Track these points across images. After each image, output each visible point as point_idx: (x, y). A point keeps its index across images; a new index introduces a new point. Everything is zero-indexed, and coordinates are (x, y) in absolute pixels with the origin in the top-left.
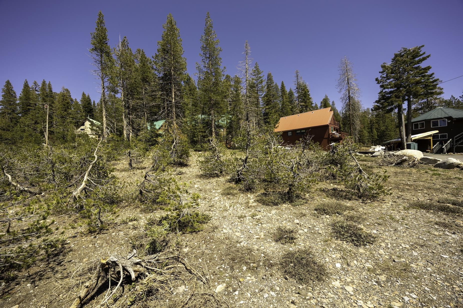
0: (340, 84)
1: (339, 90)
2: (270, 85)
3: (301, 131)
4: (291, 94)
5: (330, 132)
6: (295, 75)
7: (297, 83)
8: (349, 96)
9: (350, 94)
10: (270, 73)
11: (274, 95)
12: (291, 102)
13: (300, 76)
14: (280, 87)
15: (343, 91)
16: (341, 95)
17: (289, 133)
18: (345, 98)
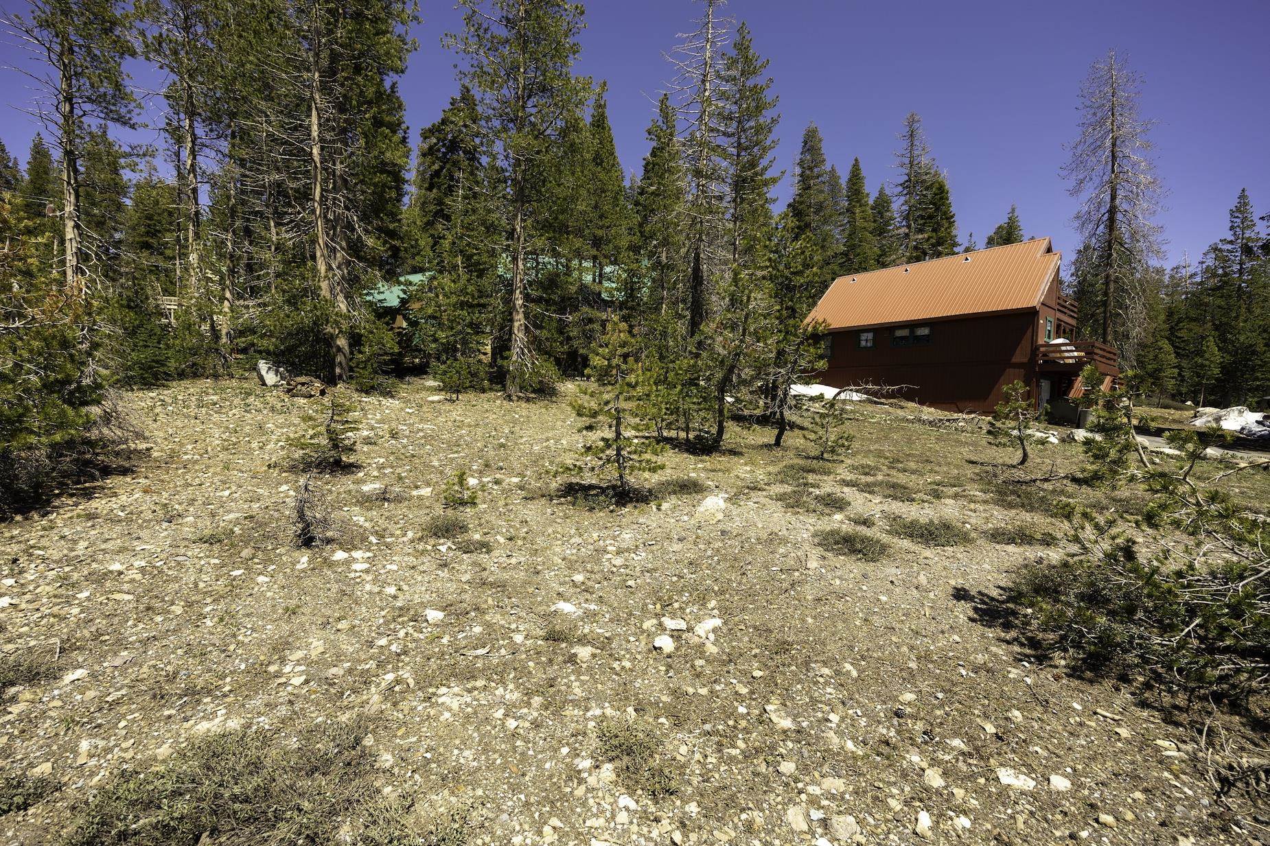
0: (1079, 162)
1: (1071, 183)
2: (811, 169)
3: (912, 332)
4: (882, 204)
5: (1040, 342)
6: (905, 131)
7: (907, 161)
8: (1112, 211)
9: (1117, 202)
10: (813, 125)
11: (820, 207)
12: (881, 231)
13: (920, 133)
14: (843, 182)
15: (1089, 191)
16: (1082, 203)
17: (864, 336)
18: (1095, 218)
